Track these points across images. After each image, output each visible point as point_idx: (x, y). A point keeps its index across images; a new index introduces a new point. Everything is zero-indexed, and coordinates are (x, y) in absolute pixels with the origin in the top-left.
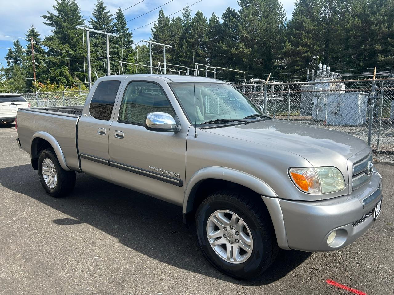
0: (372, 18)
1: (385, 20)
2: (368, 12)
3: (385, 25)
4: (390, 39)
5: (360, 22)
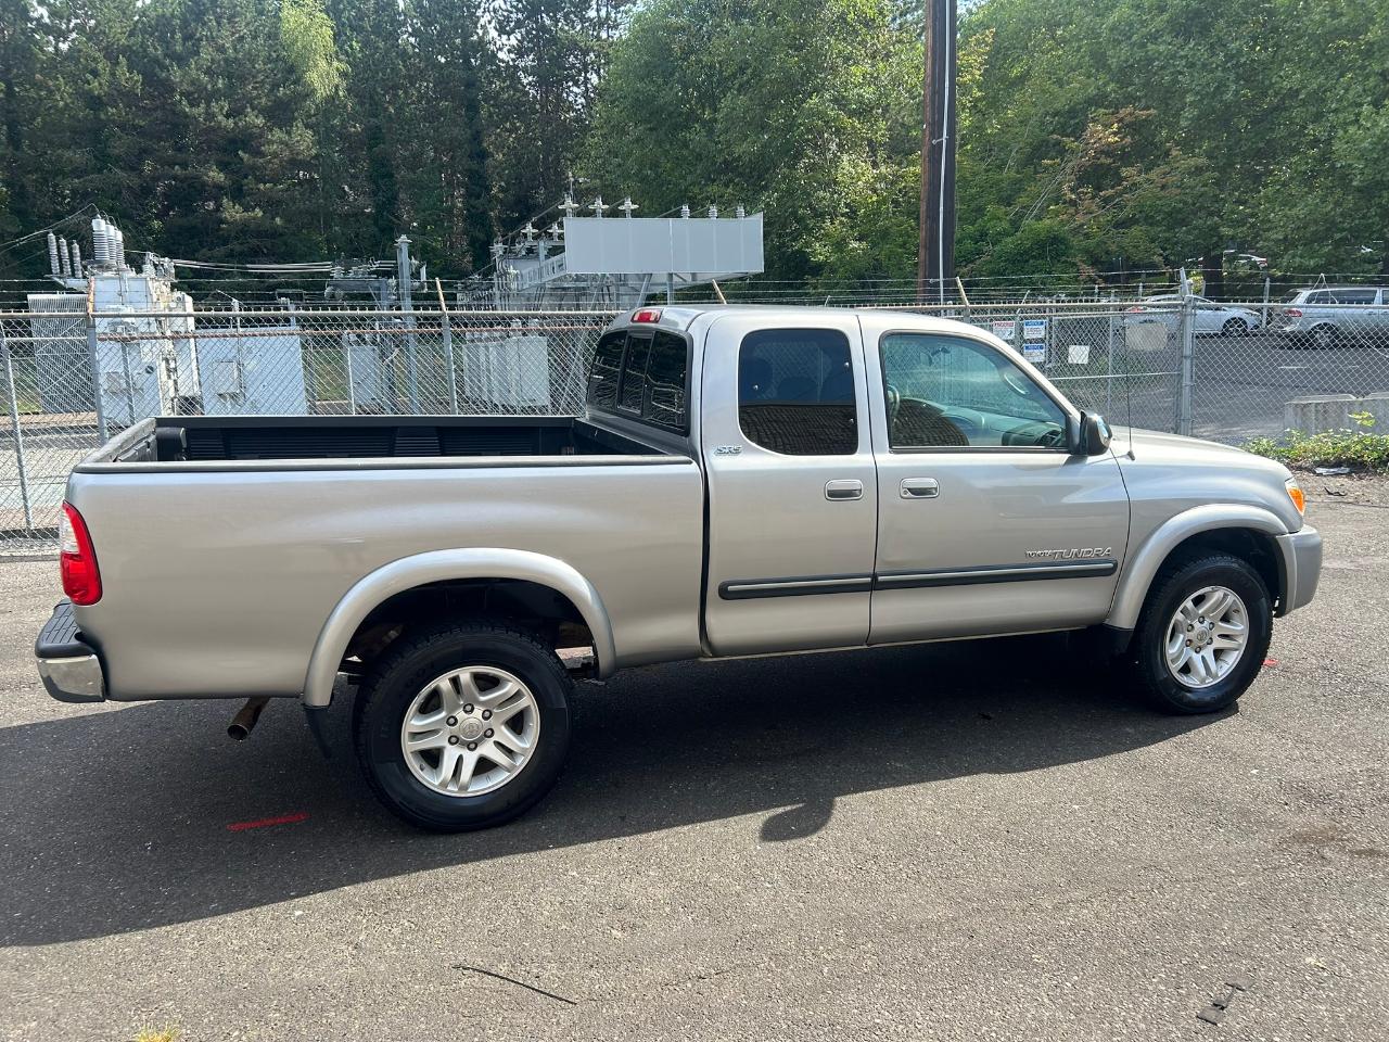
0: (176, 75)
1: (219, 89)
2: (156, 49)
3: (222, 108)
4: (245, 153)
5: (138, 81)
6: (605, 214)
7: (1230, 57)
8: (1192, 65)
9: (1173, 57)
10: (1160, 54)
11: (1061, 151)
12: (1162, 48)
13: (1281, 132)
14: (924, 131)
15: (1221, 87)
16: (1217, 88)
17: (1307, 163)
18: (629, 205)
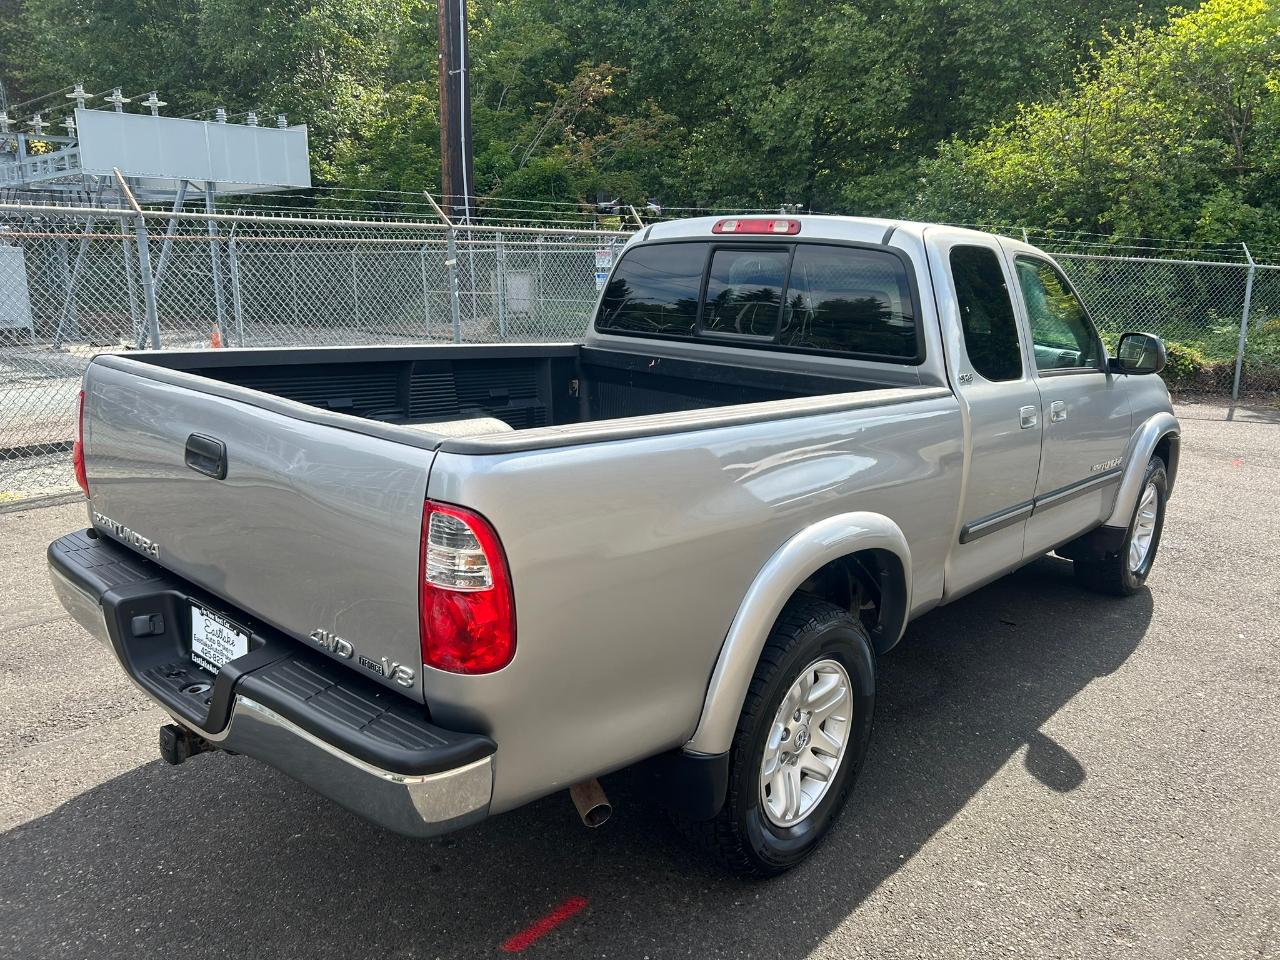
6: (128, 108)
7: (663, 31)
8: (634, 33)
9: (619, 24)
10: (609, 19)
11: (551, 96)
12: (610, 15)
13: (701, 100)
14: (440, 60)
15: (658, 56)
16: (656, 56)
17: (723, 128)
18: (154, 101)
